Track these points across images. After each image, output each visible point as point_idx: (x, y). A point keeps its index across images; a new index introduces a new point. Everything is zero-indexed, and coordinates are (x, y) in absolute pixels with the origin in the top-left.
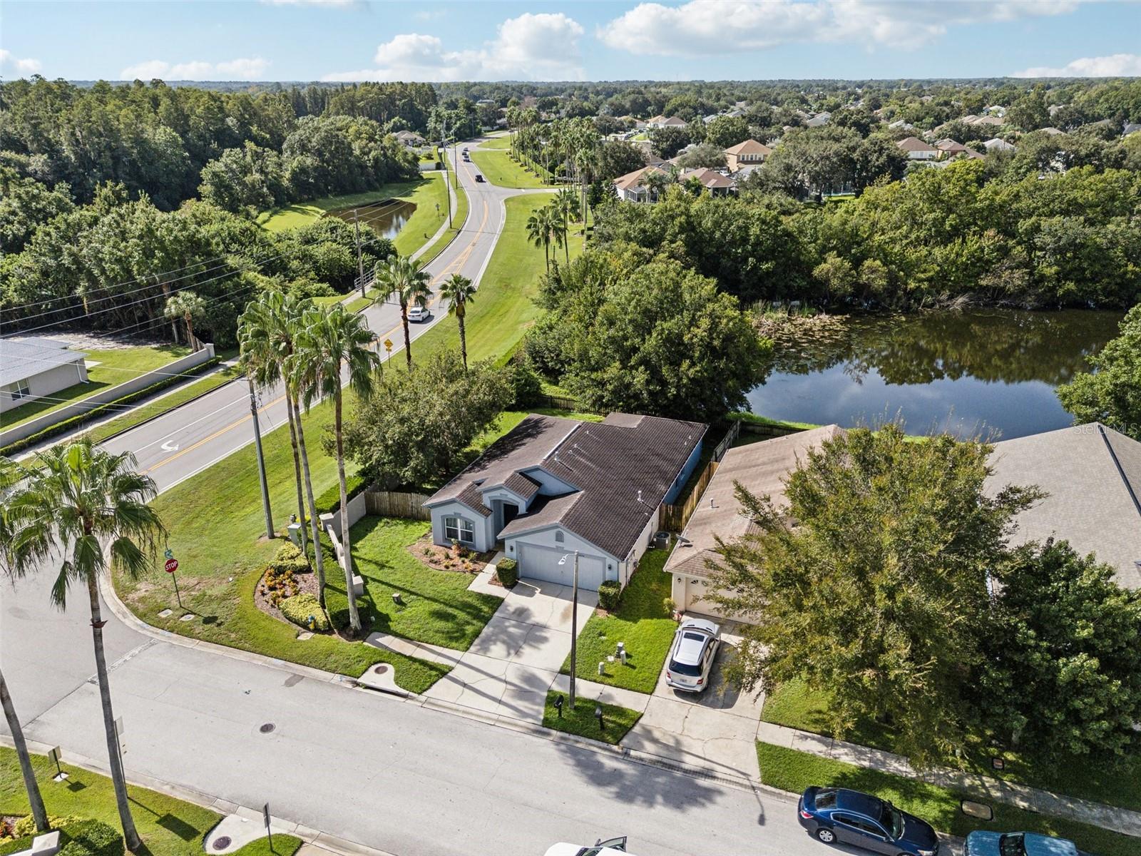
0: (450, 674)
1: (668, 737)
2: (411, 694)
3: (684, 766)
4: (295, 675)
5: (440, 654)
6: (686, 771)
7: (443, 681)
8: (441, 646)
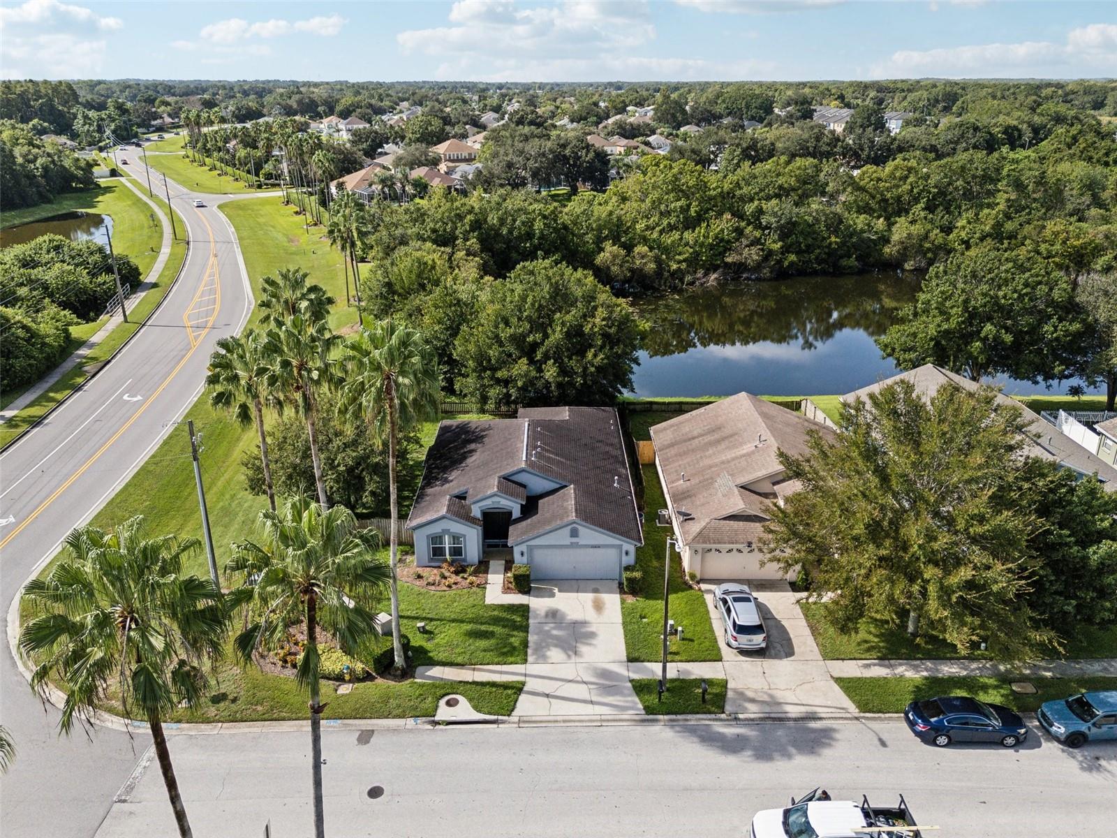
0: (525, 689)
1: (760, 694)
2: (500, 717)
3: (790, 715)
4: (362, 731)
5: (501, 673)
6: (796, 720)
7: (522, 697)
8: (498, 664)
